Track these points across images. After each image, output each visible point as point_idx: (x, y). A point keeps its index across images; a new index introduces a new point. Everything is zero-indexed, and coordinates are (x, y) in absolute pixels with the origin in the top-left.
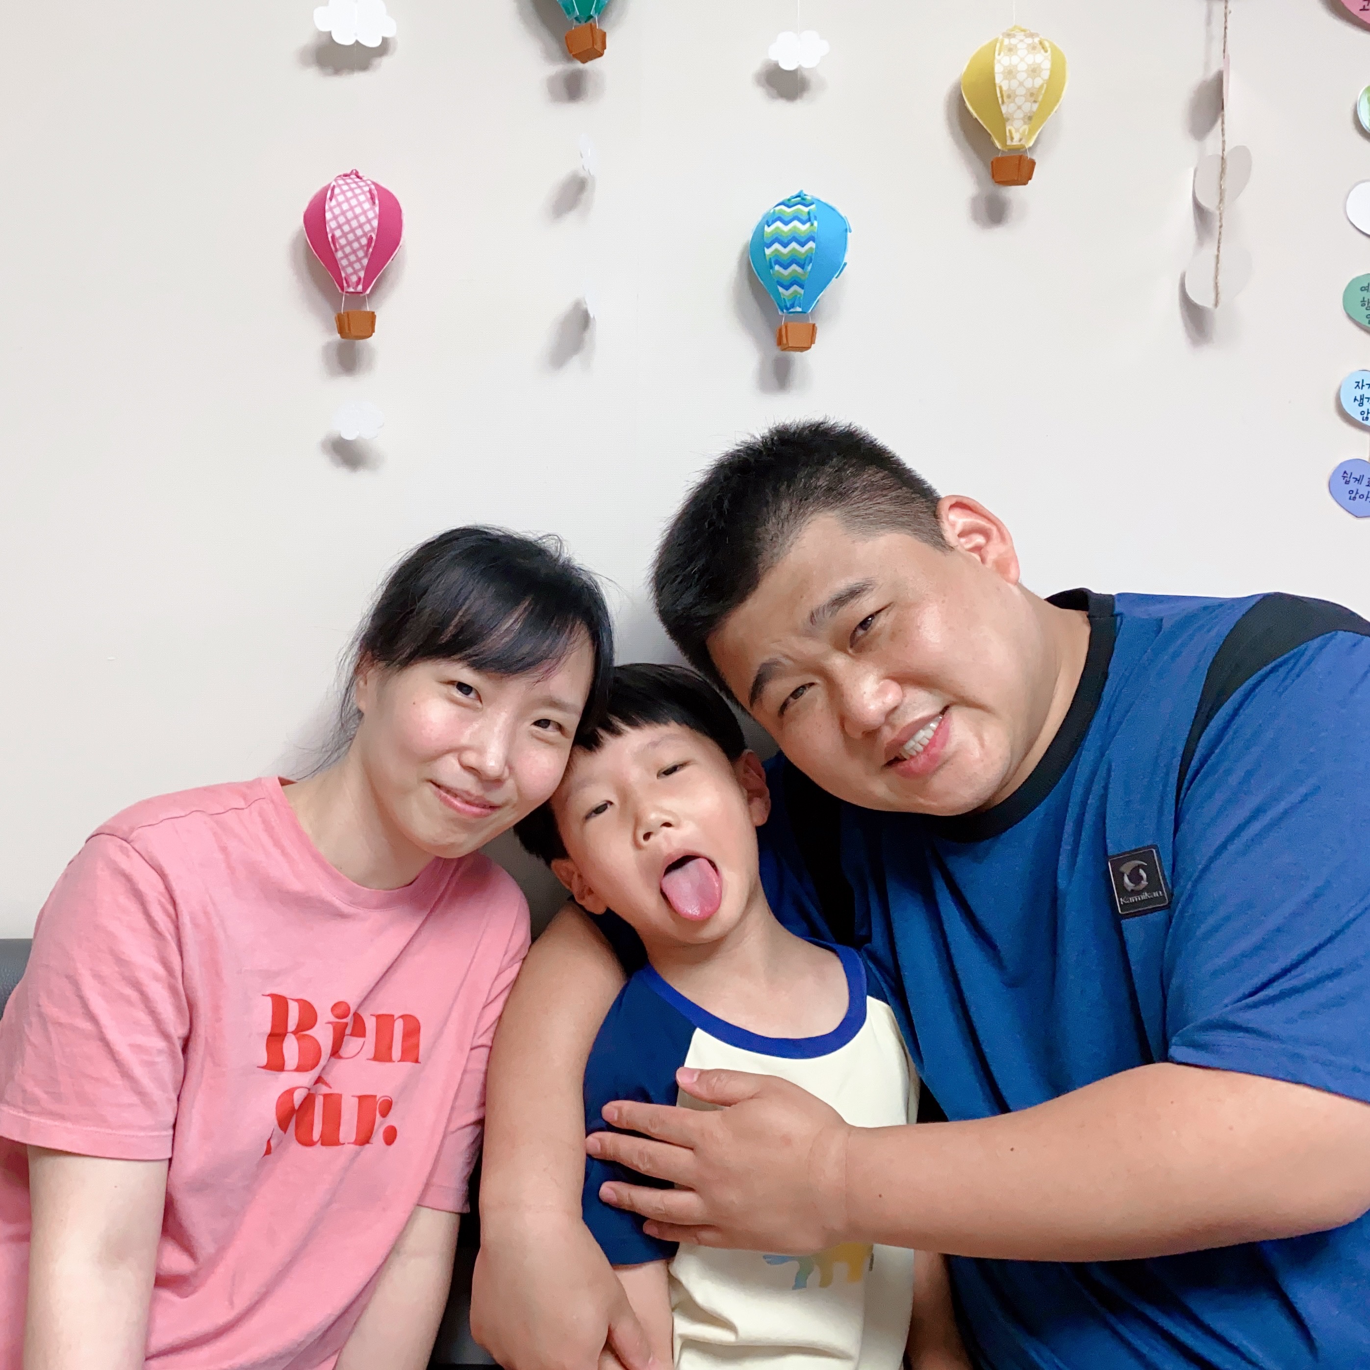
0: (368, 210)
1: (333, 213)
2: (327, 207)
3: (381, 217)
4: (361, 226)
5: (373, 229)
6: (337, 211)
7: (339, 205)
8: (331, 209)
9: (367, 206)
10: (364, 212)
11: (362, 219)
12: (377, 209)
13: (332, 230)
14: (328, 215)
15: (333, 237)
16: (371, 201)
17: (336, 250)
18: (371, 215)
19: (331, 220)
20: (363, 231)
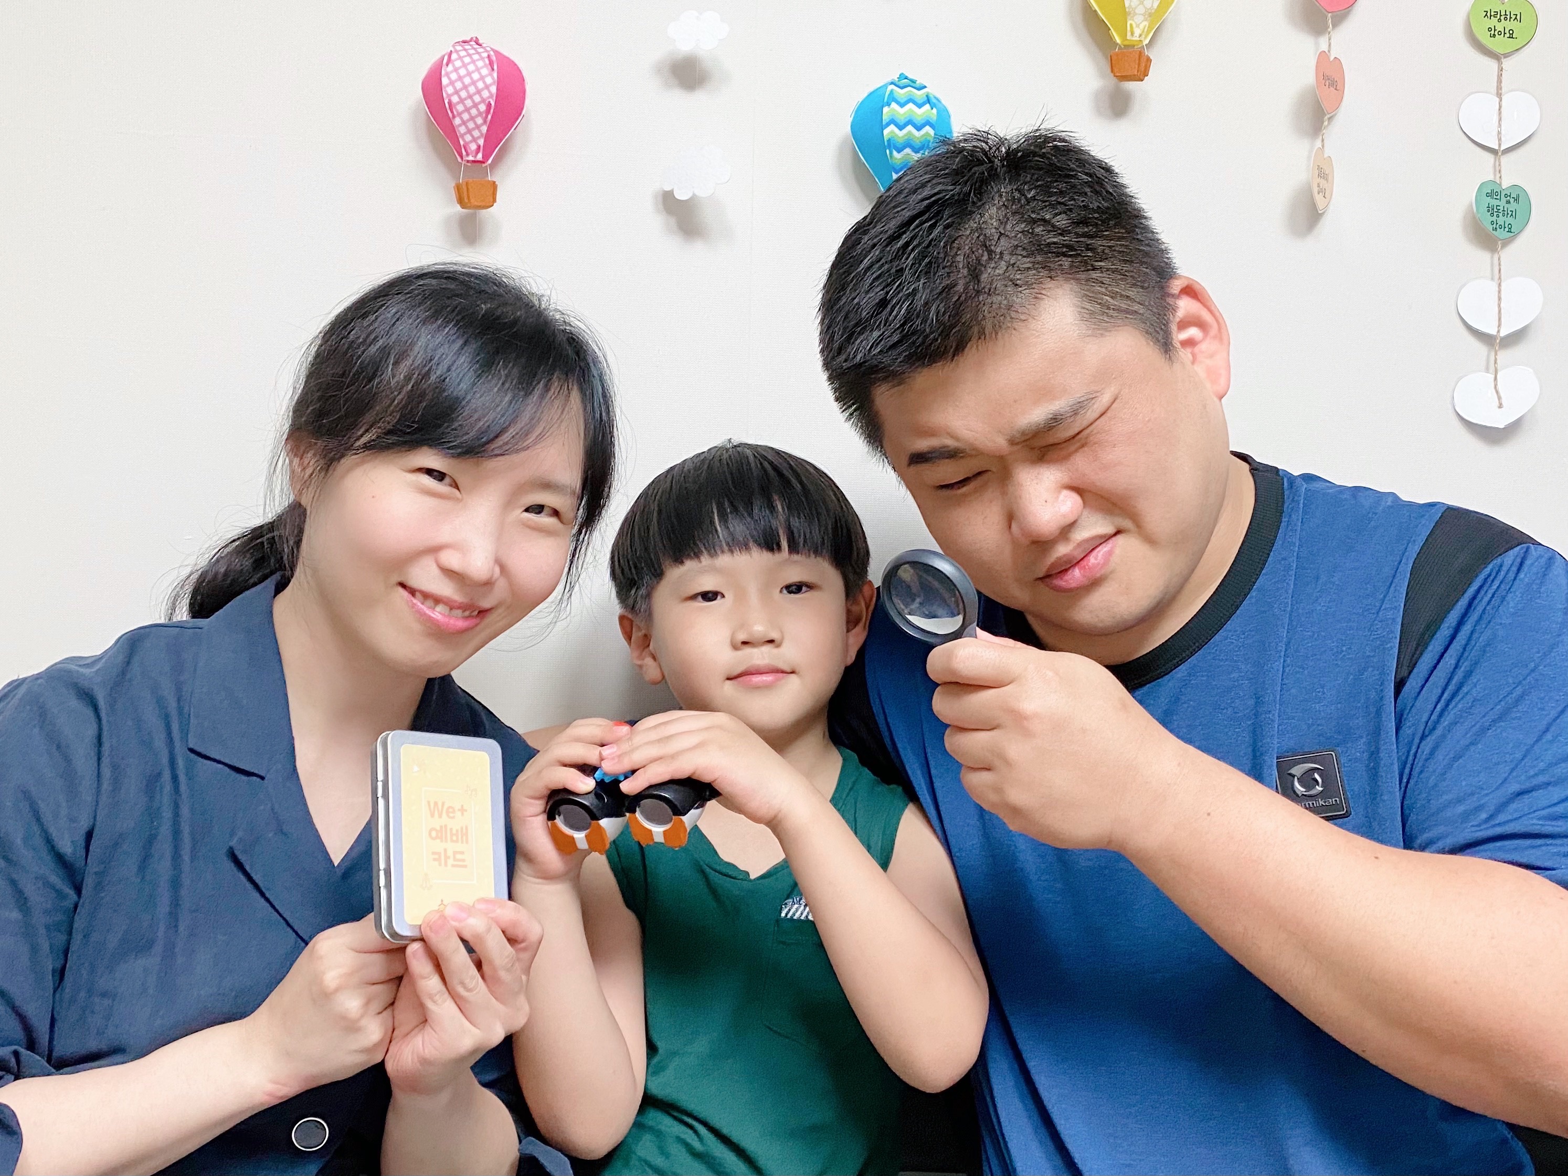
0: (487, 76)
1: (449, 78)
2: (443, 72)
3: (500, 83)
4: (479, 92)
5: (491, 96)
6: (454, 76)
7: (456, 70)
8: (447, 74)
9: (485, 71)
10: (482, 78)
11: (480, 85)
12: (495, 75)
13: (449, 96)
14: (445, 81)
15: (450, 103)
16: (489, 67)
17: (454, 117)
18: (489, 80)
19: (447, 85)
20: (482, 97)
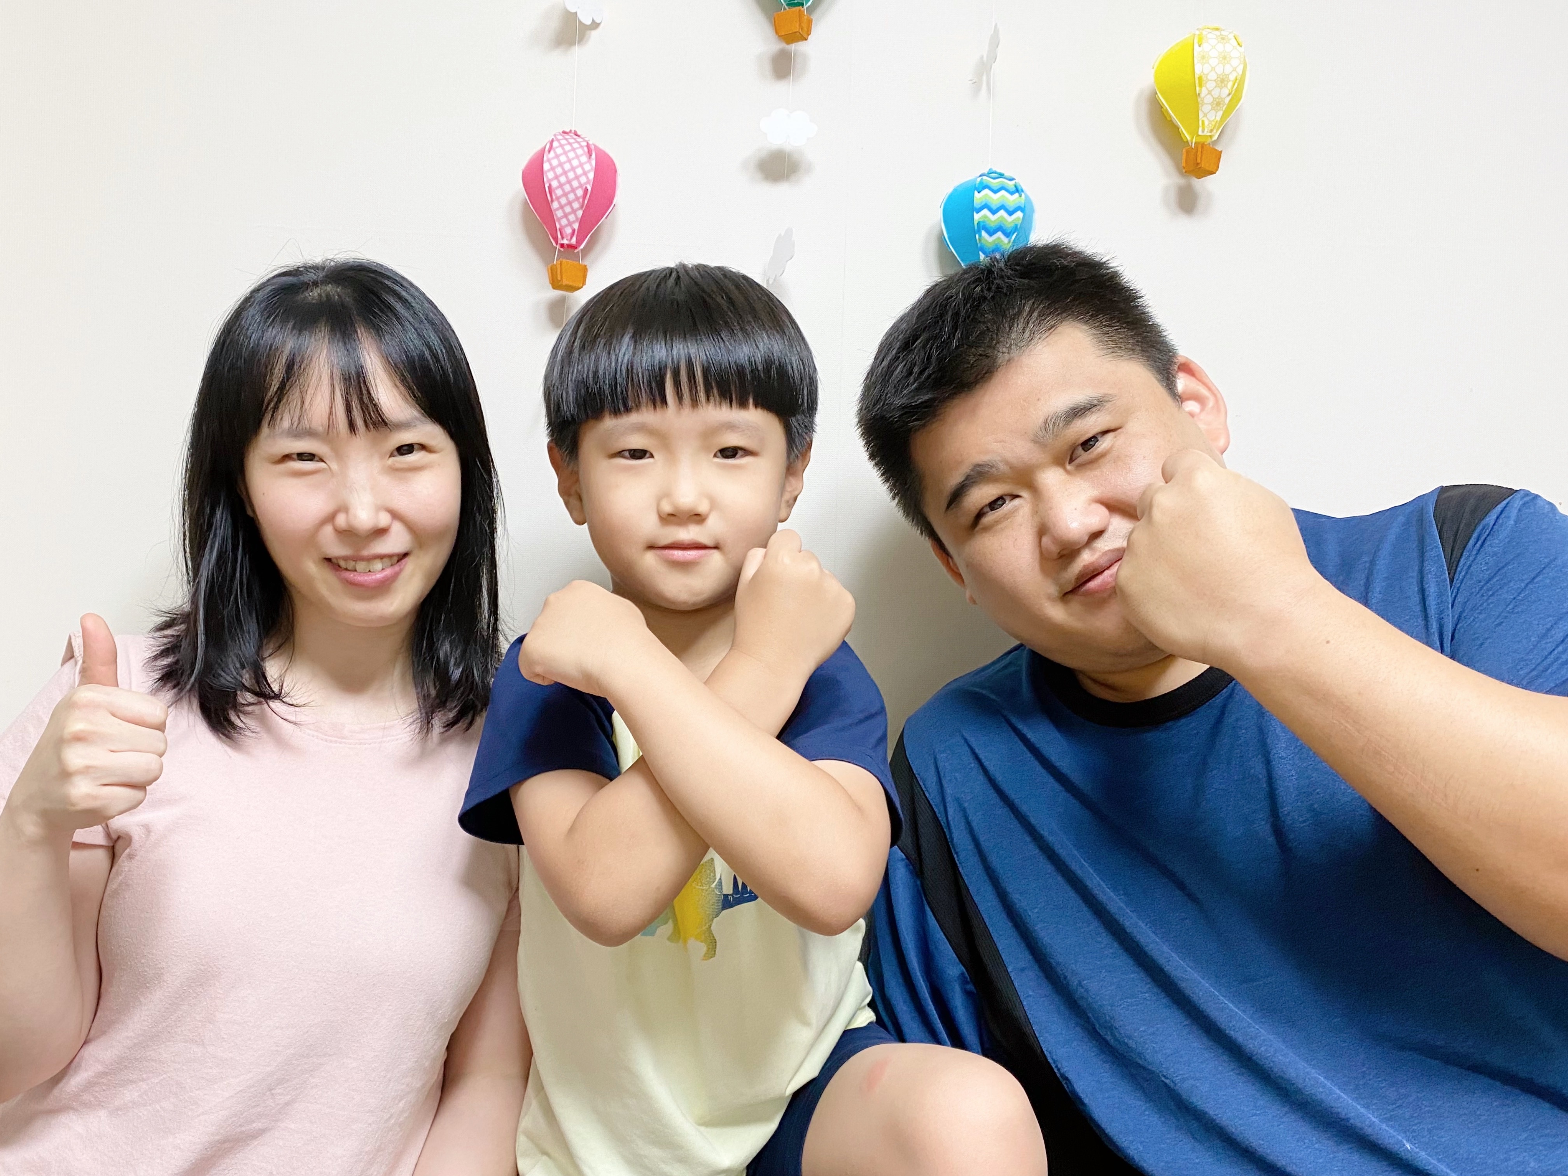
0: (585, 163)
1: (551, 164)
2: (545, 158)
3: (597, 170)
4: (577, 177)
5: (588, 182)
6: (555, 162)
7: (557, 156)
8: (549, 161)
9: (584, 159)
10: (581, 165)
11: (579, 171)
12: (593, 163)
13: (549, 181)
14: (546, 166)
15: (550, 187)
16: (588, 155)
17: (552, 201)
18: (587, 167)
19: (549, 171)
20: (580, 183)
